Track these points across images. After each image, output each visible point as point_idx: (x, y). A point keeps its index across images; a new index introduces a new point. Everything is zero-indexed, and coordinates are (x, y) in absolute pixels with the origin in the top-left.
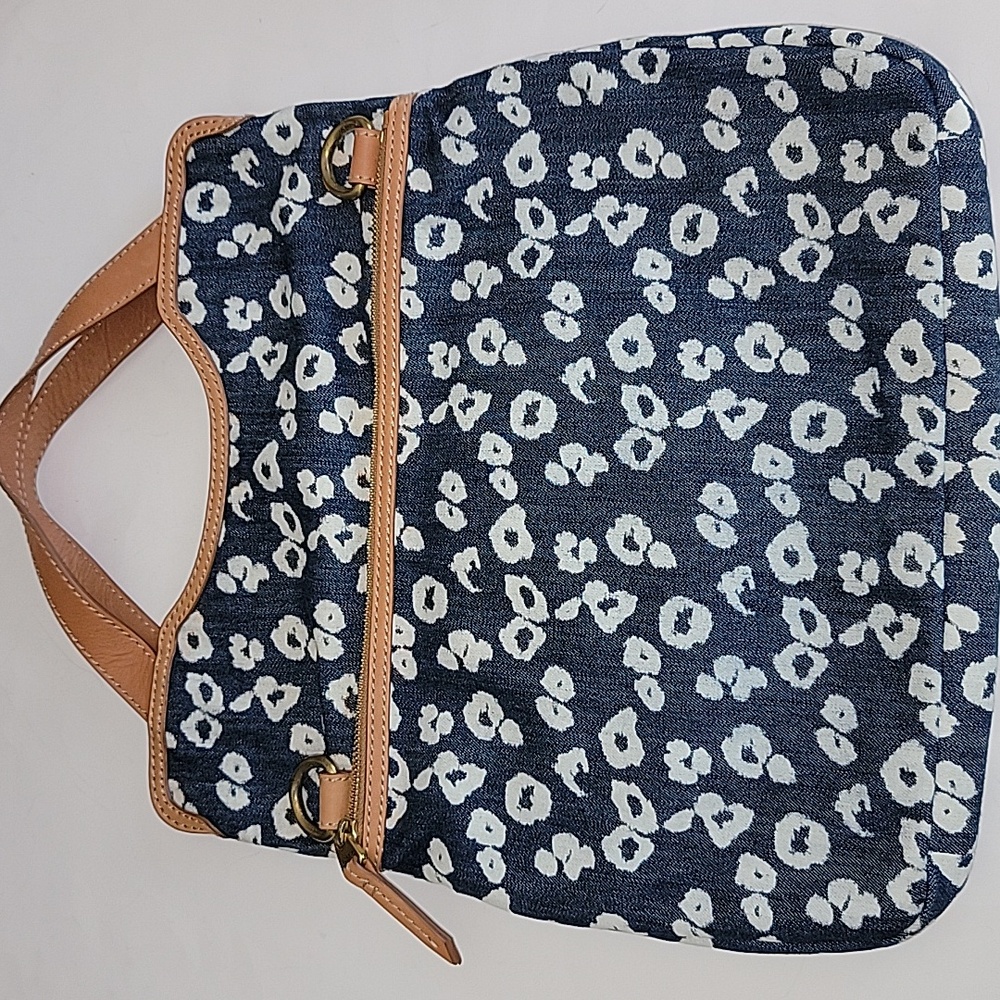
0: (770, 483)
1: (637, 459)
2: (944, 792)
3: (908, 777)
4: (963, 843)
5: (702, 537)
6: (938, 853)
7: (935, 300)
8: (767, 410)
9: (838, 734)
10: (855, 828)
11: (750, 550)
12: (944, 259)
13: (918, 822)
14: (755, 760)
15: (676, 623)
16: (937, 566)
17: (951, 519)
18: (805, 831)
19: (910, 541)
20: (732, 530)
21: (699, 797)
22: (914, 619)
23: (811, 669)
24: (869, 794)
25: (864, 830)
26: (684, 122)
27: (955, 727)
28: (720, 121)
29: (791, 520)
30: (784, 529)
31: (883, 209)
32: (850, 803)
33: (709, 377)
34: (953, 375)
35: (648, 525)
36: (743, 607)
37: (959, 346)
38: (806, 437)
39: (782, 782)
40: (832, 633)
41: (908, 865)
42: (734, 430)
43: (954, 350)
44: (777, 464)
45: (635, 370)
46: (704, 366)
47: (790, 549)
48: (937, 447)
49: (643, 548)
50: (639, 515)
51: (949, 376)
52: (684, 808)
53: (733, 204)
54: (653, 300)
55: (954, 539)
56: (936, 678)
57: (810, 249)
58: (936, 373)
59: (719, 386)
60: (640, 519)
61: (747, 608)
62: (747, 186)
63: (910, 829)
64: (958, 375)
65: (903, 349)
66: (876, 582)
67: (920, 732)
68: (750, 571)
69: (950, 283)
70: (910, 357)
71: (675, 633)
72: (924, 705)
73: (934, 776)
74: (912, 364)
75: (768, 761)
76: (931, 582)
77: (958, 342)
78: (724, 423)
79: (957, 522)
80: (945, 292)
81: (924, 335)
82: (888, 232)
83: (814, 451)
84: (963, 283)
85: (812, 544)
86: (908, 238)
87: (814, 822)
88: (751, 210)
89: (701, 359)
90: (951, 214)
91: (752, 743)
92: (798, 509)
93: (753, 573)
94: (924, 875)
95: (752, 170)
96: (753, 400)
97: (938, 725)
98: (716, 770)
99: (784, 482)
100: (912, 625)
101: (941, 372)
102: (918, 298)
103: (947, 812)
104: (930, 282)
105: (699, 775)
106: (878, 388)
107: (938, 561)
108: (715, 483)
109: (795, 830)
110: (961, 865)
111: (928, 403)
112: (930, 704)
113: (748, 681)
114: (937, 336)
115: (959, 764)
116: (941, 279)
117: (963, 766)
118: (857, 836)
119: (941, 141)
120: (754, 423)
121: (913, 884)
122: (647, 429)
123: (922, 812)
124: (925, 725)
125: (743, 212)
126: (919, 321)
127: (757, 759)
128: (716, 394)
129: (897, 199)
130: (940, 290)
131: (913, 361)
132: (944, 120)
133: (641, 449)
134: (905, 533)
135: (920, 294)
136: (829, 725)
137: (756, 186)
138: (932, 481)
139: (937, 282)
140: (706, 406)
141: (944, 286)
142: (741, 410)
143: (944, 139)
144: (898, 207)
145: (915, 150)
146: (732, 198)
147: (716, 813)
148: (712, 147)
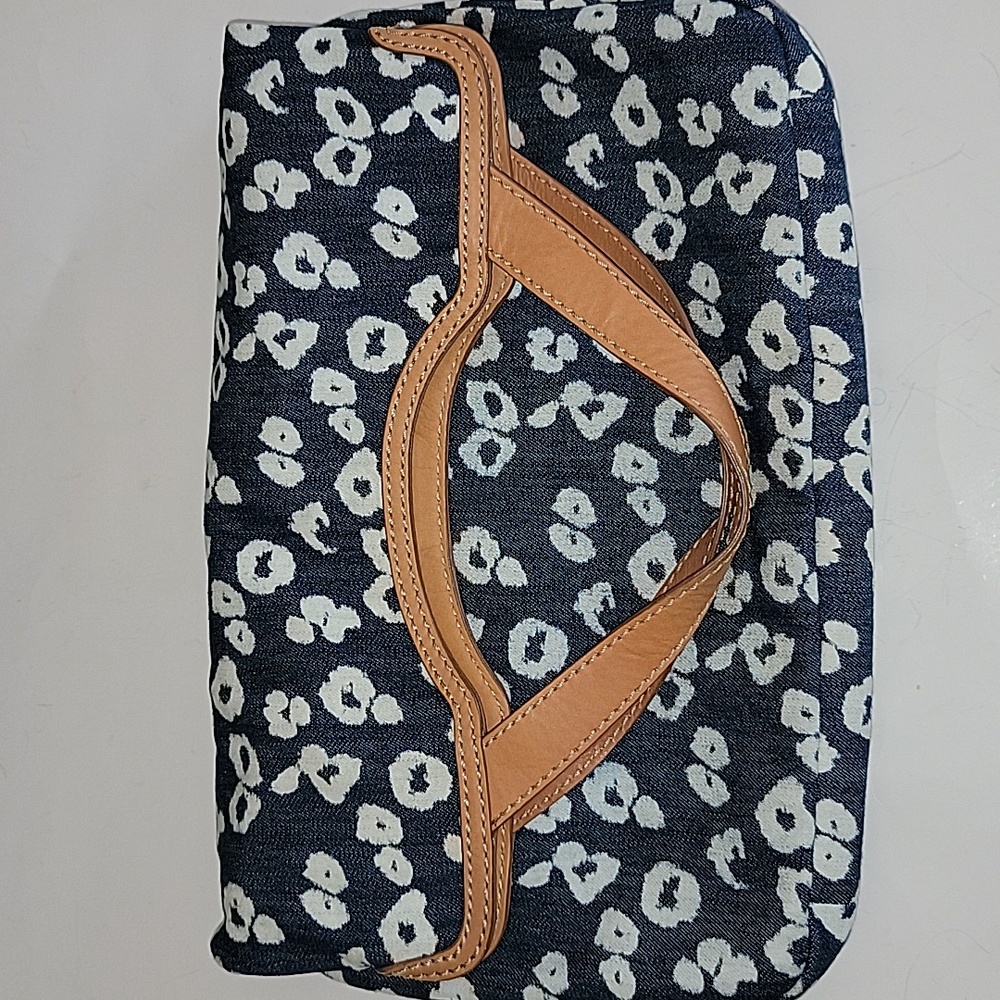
0: (632, 487)
1: (483, 464)
2: (826, 835)
3: (786, 820)
4: (844, 892)
5: (556, 550)
6: (820, 904)
7: (796, 278)
8: (628, 406)
9: (709, 772)
10: (728, 877)
11: (610, 564)
12: (804, 233)
13: (799, 871)
14: (620, 802)
15: (527, 649)
16: (809, 579)
17: (824, 526)
18: (675, 882)
19: (781, 551)
20: (590, 541)
21: (558, 847)
22: (788, 640)
23: (678, 698)
24: (743, 839)
25: (738, 881)
26: (521, 86)
27: (835, 761)
28: (558, 83)
29: (656, 529)
30: (649, 539)
31: (735, 176)
32: (723, 849)
33: (561, 369)
34: (821, 361)
35: (495, 538)
36: (602, 629)
37: (826, 329)
38: (671, 436)
39: (650, 827)
40: (698, 656)
41: (789, 921)
42: (592, 428)
43: (820, 334)
44: (640, 466)
45: (480, 363)
46: (556, 356)
47: (654, 562)
48: (802, 443)
49: (490, 564)
50: (485, 527)
51: (817, 363)
52: (542, 861)
53: (579, 175)
55: (828, 547)
56: (813, 704)
57: (663, 223)
58: (801, 360)
59: (573, 378)
60: (487, 532)
61: (606, 630)
62: (592, 155)
63: (789, 881)
64: (827, 362)
65: (765, 335)
66: (749, 598)
67: (797, 767)
68: (610, 588)
69: (812, 258)
70: (772, 342)
71: (526, 661)
72: (802, 737)
73: (814, 816)
74: (776, 350)
75: (634, 803)
76: (804, 597)
77: (824, 325)
78: (580, 420)
79: (831, 527)
80: (806, 269)
81: (786, 317)
82: (741, 203)
83: (682, 451)
84: (826, 259)
86: (763, 208)
87: (685, 872)
88: (598, 182)
89: (552, 349)
90: (809, 181)
91: (616, 783)
92: (664, 517)
93: (613, 590)
94: (805, 932)
95: (595, 137)
96: (612, 394)
97: (817, 758)
98: (577, 815)
99: (647, 486)
100: (785, 646)
101: (807, 358)
102: (778, 277)
103: (829, 857)
104: (790, 257)
105: (557, 822)
106: (745, 378)
107: (810, 573)
108: (570, 489)
109: (665, 882)
110: (844, 916)
111: (792, 394)
112: (809, 736)
114: (800, 318)
115: (840, 802)
116: (802, 254)
117: (844, 804)
118: (730, 888)
119: (794, 100)
120: (614, 420)
121: (794, 943)
122: (495, 430)
123: (801, 859)
124: (803, 759)
125: (590, 184)
126: (780, 302)
127: (622, 801)
128: (570, 387)
129: (748, 165)
130: (801, 266)
131: (777, 348)
132: (796, 76)
133: (489, 452)
134: (775, 543)
135: (780, 271)
136: (699, 762)
137: (601, 155)
138: (800, 483)
139: (798, 258)
140: (559, 401)
141: (805, 262)
142: (599, 406)
143: (797, 97)
144: (751, 174)
145: (764, 108)
146: (577, 170)
147: (577, 864)
148: (552, 112)
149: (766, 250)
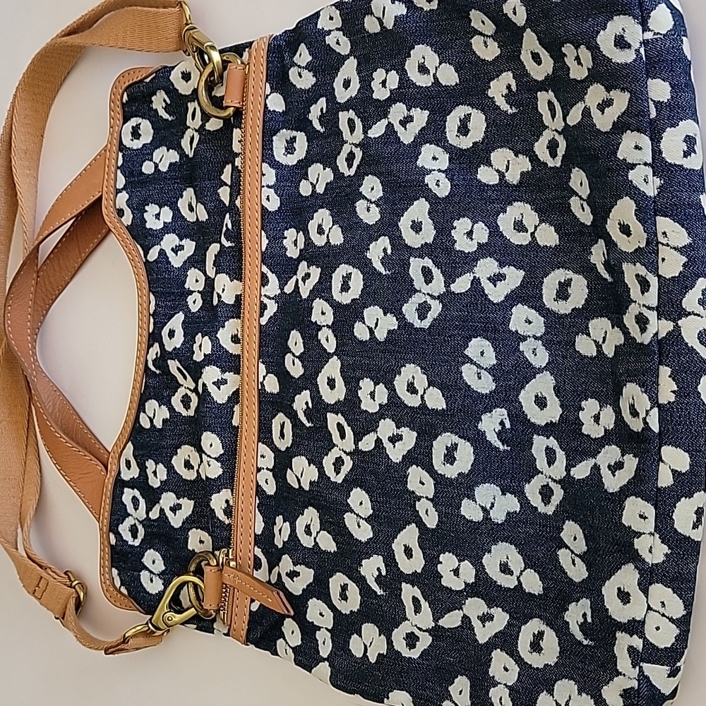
0: (524, 338)
1: (419, 319)
2: (656, 611)
3: (624, 597)
4: (671, 657)
5: (466, 384)
6: (649, 665)
7: (645, 180)
8: (524, 277)
9: (573, 555)
10: (579, 636)
11: (506, 395)
12: (652, 144)
13: (631, 636)
14: (511, 573)
15: (445, 456)
16: (651, 413)
17: (665, 371)
18: (541, 634)
19: (632, 392)
20: (491, 378)
21: (467, 601)
22: (634, 458)
23: (553, 498)
24: (591, 607)
25: (586, 639)
26: (456, 39)
27: (666, 555)
28: (484, 35)
29: (540, 370)
30: (535, 378)
31: (601, 102)
32: (577, 613)
33: (476, 249)
34: (663, 244)
35: (424, 373)
36: (500, 444)
37: (667, 219)
38: (555, 300)
39: (533, 592)
40: (566, 466)
41: (620, 674)
42: (496, 294)
43: (664, 223)
44: (530, 323)
45: (420, 246)
46: (472, 239)
47: (540, 395)
48: (649, 308)
49: (421, 393)
50: (419, 365)
51: (660, 246)
52: (455, 610)
53: (497, 104)
54: (432, 186)
55: (667, 389)
56: (650, 511)
57: (553, 138)
58: (648, 243)
59: (484, 256)
60: (419, 368)
61: (503, 444)
62: (507, 88)
63: (624, 641)
64: (668, 245)
65: (620, 224)
66: (612, 426)
67: (635, 558)
68: (506, 413)
69: (659, 165)
70: (625, 230)
71: (444, 464)
72: (639, 534)
73: (647, 597)
74: (628, 236)
75: (521, 574)
76: (647, 427)
77: (666, 216)
78: (488, 287)
79: (669, 374)
80: (654, 172)
81: (636, 210)
82: (603, 122)
83: (562, 312)
84: (670, 164)
85: (558, 391)
86: (620, 127)
87: (548, 628)
88: (511, 108)
89: (470, 234)
90: (658, 104)
91: (508, 558)
92: (547, 361)
93: (508, 415)
94: (635, 684)
95: (510, 74)
96: (513, 268)
97: (650, 552)
98: (479, 579)
99: (536, 338)
100: (631, 463)
101: (653, 242)
102: (630, 179)
103: (658, 628)
104: (639, 164)
105: (465, 583)
106: (607, 256)
107: (651, 408)
108: (479, 338)
109: (534, 633)
110: (669, 676)
111: (642, 271)
112: (644, 533)
113: (504, 506)
114: (647, 211)
115: (669, 587)
116: (650, 161)
117: (673, 590)
118: (580, 643)
119: (647, 40)
120: (513, 288)
121: (624, 690)
122: (428, 294)
123: (635, 627)
124: (639, 551)
125: (505, 109)
126: (631, 199)
127: (512, 572)
128: (481, 262)
129: (611, 92)
130: (649, 171)
131: (629, 234)
132: (649, 21)
133: (423, 310)
134: (628, 384)
135: (632, 175)
136: (567, 547)
137: (514, 88)
138: (646, 339)
139: (646, 164)
140: (473, 273)
141: (653, 168)
142: (502, 277)
143: (649, 38)
144: (613, 100)
145: (621, 48)
146: (496, 99)
147: (481, 614)
148: (479, 57)
149: (621, 158)
